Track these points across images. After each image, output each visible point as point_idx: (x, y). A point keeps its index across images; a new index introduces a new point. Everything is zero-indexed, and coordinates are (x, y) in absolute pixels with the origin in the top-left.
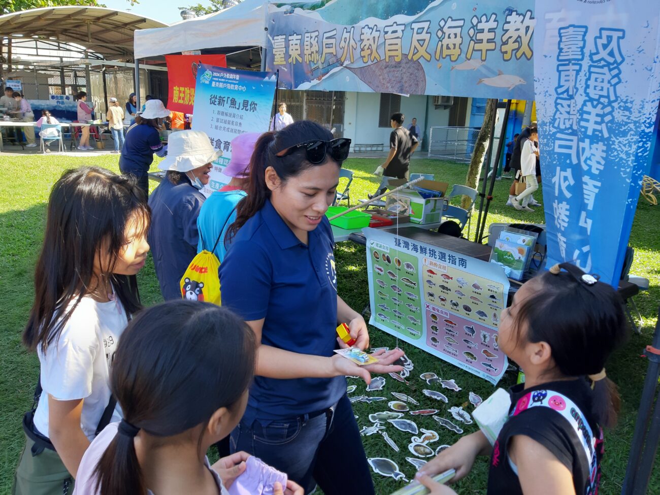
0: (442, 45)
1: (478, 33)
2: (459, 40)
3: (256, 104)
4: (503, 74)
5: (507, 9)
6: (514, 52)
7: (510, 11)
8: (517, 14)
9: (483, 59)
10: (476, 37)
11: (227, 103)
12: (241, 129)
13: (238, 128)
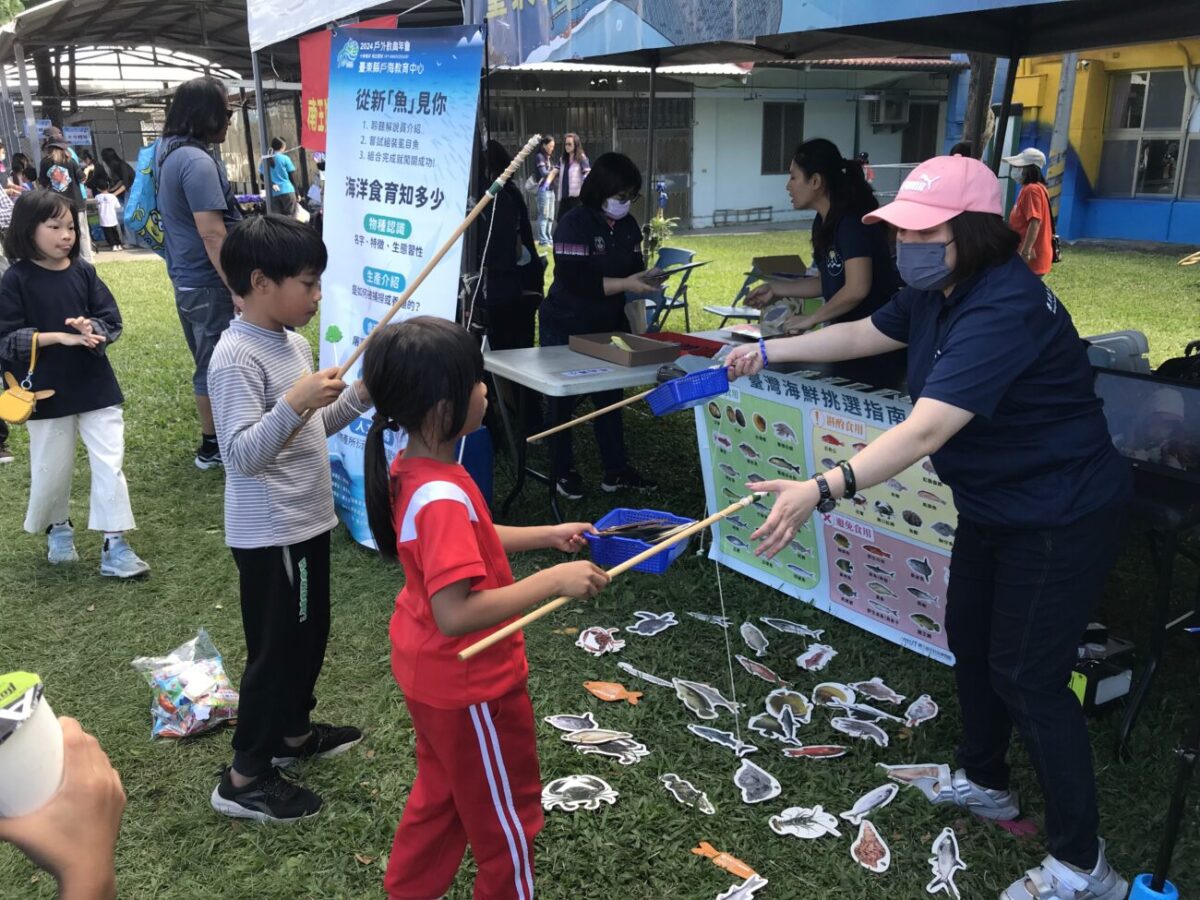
3: (445, 98)
11: (389, 103)
12: (418, 153)
13: (411, 152)
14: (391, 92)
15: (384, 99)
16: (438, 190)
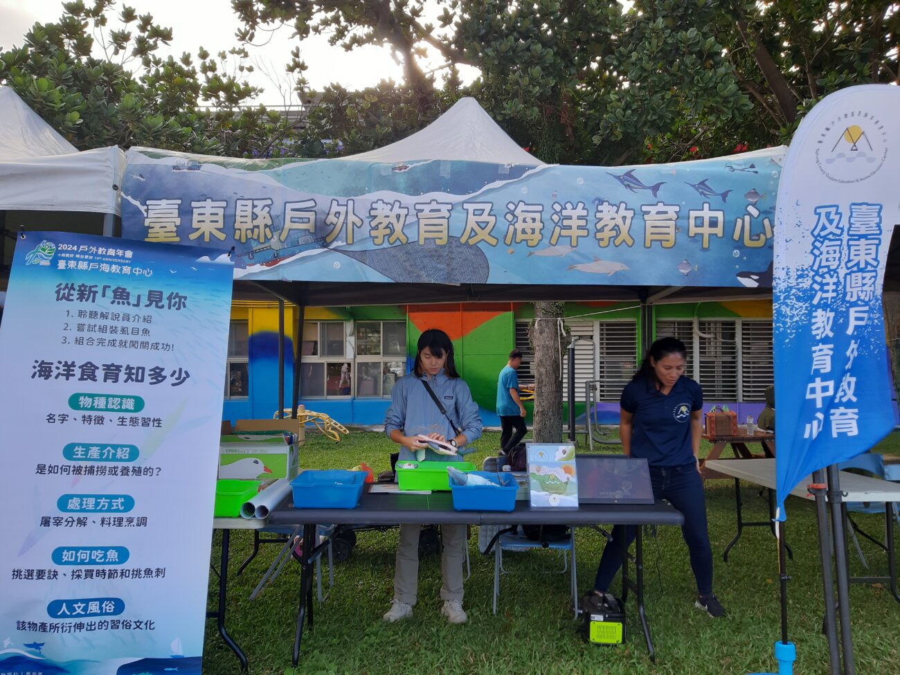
0: (515, 230)
1: (563, 219)
2: (538, 225)
3: (185, 298)
4: (600, 260)
5: (596, 199)
6: (612, 239)
7: (601, 202)
8: (609, 204)
9: (573, 244)
10: (562, 222)
11: (104, 295)
12: (151, 339)
13: (140, 338)
14: (105, 288)
15: (95, 292)
16: (180, 370)
